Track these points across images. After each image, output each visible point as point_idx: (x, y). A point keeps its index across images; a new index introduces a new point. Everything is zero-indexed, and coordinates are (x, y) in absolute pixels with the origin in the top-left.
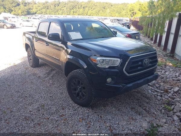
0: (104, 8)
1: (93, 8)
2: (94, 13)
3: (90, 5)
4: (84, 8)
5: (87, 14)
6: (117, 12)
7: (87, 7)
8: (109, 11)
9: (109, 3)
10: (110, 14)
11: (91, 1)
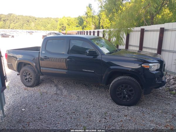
0: (28, 22)
1: (15, 21)
2: (17, 26)
3: (11, 18)
4: (4, 21)
5: (9, 28)
6: (42, 25)
7: (8, 20)
8: (34, 25)
9: (32, 17)
10: (35, 27)
11: (12, 14)
